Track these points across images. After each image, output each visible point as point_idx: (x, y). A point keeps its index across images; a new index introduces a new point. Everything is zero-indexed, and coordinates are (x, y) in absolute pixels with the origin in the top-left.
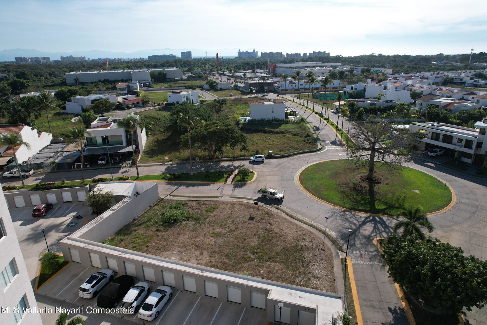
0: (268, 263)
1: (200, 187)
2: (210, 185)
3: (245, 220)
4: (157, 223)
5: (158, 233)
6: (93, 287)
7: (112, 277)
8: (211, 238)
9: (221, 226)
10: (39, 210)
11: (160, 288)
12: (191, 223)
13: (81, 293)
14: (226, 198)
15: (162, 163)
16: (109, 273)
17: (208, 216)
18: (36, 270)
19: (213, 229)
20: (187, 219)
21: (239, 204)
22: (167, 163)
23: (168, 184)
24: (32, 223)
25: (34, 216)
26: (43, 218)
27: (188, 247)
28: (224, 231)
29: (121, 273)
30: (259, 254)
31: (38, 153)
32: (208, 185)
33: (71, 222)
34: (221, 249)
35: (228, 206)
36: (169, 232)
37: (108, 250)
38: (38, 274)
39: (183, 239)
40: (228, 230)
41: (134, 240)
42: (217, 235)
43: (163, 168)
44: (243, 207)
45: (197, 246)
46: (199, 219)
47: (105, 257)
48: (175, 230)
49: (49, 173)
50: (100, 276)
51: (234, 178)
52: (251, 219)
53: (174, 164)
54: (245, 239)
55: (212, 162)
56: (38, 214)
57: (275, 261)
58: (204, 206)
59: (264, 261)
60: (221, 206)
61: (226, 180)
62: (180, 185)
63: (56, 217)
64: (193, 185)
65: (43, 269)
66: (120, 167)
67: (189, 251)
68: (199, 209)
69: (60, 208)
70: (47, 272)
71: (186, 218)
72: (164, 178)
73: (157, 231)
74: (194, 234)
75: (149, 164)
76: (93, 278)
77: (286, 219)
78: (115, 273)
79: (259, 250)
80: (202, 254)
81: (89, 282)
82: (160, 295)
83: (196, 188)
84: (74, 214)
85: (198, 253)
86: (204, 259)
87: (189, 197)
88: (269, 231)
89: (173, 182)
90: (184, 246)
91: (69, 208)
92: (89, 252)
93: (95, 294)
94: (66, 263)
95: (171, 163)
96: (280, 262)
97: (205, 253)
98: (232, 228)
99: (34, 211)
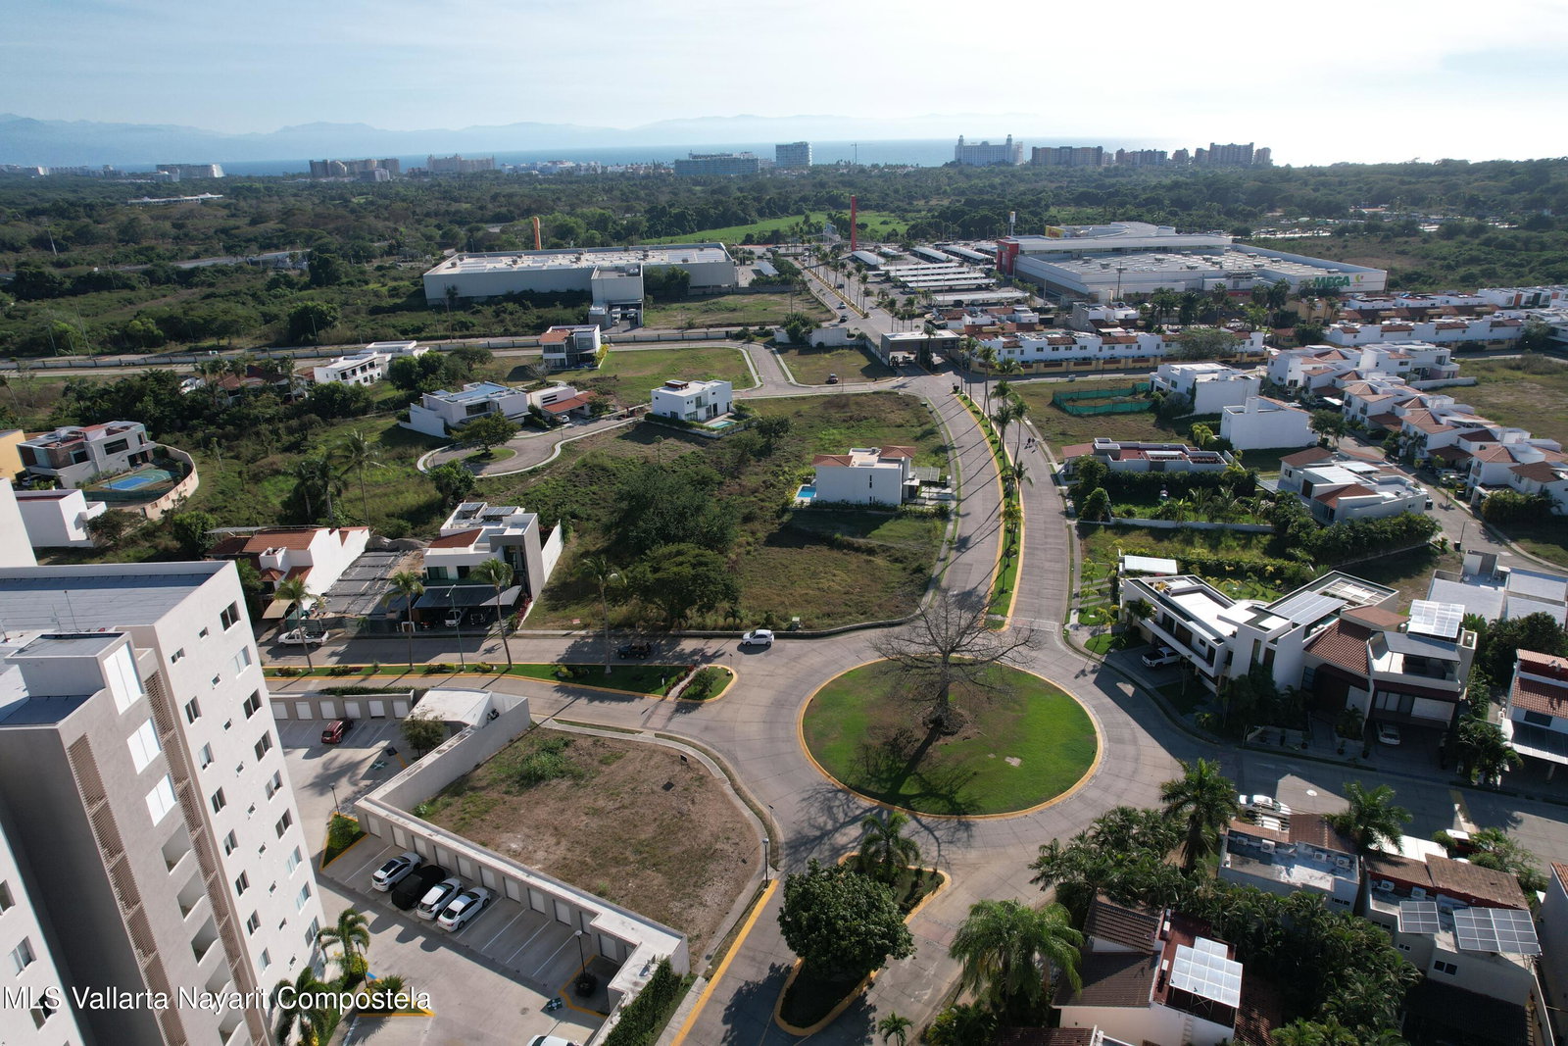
0: (649, 872)
1: (614, 705)
2: (633, 700)
3: (655, 788)
4: (511, 777)
5: (507, 798)
6: (389, 876)
7: (417, 865)
8: (584, 818)
9: (611, 796)
10: (332, 733)
11: (475, 890)
12: (565, 784)
13: (374, 882)
14: (647, 737)
15: (565, 632)
16: (414, 859)
17: (599, 772)
18: (322, 839)
19: (595, 800)
20: (562, 774)
21: (663, 753)
22: (575, 633)
23: (559, 689)
24: (321, 755)
25: (324, 741)
26: (337, 747)
27: (541, 830)
28: (611, 805)
29: (432, 861)
30: (644, 855)
31: (339, 580)
32: (630, 699)
33: (378, 761)
34: (590, 839)
35: (642, 755)
36: (524, 798)
37: (415, 826)
38: (325, 847)
39: (541, 813)
40: (617, 805)
41: (466, 806)
42: (596, 812)
43: (562, 646)
44: (667, 760)
45: (556, 829)
46: (581, 776)
47: (412, 836)
48: (535, 794)
49: (356, 638)
50: (401, 863)
51: (683, 690)
52: (668, 787)
53: (589, 637)
54: (635, 826)
55: (665, 636)
56: (331, 740)
57: (659, 871)
58: (601, 749)
59: (645, 868)
60: (630, 755)
61: (667, 694)
62: (578, 694)
63: (357, 747)
64: (602, 698)
65: (331, 840)
66: (484, 636)
67: (541, 836)
68: (590, 755)
69: (365, 728)
70: (336, 845)
71: (562, 772)
72: (556, 675)
73: (506, 793)
74: (561, 805)
75: (542, 632)
76: (392, 864)
77: (724, 795)
78: (423, 859)
79: (647, 849)
80: (558, 843)
81: (385, 869)
82: (469, 900)
83: (606, 704)
84: (384, 744)
85: (553, 841)
86: (558, 852)
87: (585, 725)
88: (682, 815)
89: (570, 685)
90: (537, 827)
91: (379, 729)
92: (391, 826)
93: (392, 886)
94: (361, 834)
95: (583, 632)
96: (665, 874)
97: (564, 843)
98: (627, 802)
99: (325, 733)
